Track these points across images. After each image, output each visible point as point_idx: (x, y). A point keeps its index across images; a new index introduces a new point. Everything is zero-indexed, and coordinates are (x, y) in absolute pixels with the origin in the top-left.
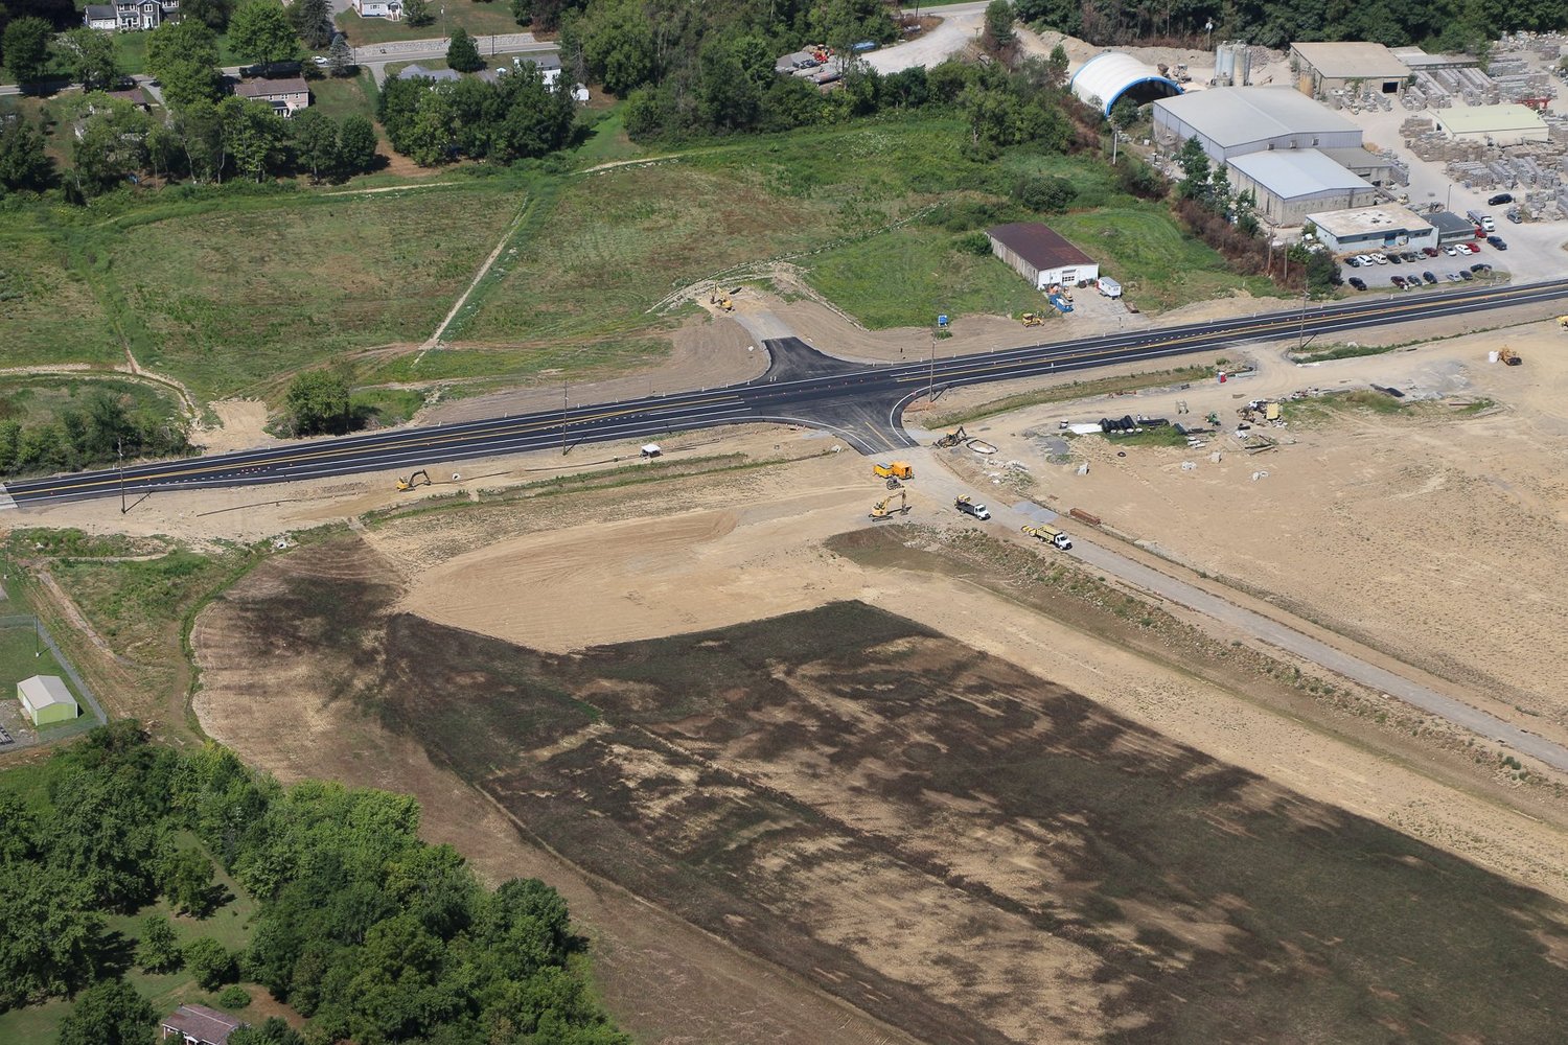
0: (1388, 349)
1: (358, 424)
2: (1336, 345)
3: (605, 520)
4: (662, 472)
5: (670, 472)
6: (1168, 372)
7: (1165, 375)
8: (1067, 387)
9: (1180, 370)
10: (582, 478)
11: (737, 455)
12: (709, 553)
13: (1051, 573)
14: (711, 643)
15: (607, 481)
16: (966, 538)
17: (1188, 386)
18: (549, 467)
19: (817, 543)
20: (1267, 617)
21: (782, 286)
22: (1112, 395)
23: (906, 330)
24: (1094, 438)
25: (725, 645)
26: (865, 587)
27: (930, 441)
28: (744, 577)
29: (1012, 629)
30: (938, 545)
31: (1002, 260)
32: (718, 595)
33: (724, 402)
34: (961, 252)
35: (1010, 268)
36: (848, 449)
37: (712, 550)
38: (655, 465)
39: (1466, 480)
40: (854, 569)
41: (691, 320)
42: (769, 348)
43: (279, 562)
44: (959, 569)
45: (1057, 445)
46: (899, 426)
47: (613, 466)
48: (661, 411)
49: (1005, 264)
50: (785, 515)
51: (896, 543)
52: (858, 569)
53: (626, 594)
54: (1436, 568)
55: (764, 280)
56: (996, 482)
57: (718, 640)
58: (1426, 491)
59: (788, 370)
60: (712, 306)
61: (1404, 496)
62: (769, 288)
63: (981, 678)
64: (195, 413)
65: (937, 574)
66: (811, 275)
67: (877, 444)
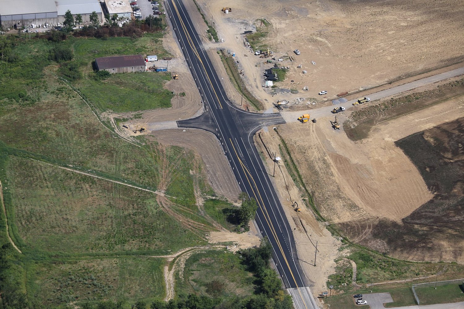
3: (332, 175)
11: (279, 146)
13: (383, 107)
14: (428, 169)
16: (354, 116)
17: (237, 62)
18: (283, 181)
19: (353, 142)
20: (419, 79)
21: (126, 117)
22: (241, 75)
23: (174, 101)
24: (277, 84)
25: (430, 167)
26: (384, 139)
27: (276, 111)
28: (376, 158)
29: (417, 121)
30: (354, 123)
31: (116, 74)
32: (389, 164)
33: (235, 141)
34: (105, 80)
35: (124, 73)
36: (279, 126)
37: (355, 161)
38: (285, 161)
39: (320, 34)
40: (370, 140)
41: (151, 139)
42: (187, 127)
43: (356, 240)
44: (371, 122)
45: (282, 90)
46: (262, 114)
47: (284, 170)
48: (240, 154)
49: (120, 73)
50: (330, 144)
51: (352, 130)
52: (370, 139)
53: (388, 180)
54: (382, 51)
55: (117, 120)
56: (314, 104)
57: (425, 168)
58: (326, 42)
59: (207, 126)
60: (138, 134)
61: (330, 45)
62: (125, 120)
63: (454, 129)
64: (219, 248)
65: (374, 127)
66: (115, 111)
67: (276, 120)
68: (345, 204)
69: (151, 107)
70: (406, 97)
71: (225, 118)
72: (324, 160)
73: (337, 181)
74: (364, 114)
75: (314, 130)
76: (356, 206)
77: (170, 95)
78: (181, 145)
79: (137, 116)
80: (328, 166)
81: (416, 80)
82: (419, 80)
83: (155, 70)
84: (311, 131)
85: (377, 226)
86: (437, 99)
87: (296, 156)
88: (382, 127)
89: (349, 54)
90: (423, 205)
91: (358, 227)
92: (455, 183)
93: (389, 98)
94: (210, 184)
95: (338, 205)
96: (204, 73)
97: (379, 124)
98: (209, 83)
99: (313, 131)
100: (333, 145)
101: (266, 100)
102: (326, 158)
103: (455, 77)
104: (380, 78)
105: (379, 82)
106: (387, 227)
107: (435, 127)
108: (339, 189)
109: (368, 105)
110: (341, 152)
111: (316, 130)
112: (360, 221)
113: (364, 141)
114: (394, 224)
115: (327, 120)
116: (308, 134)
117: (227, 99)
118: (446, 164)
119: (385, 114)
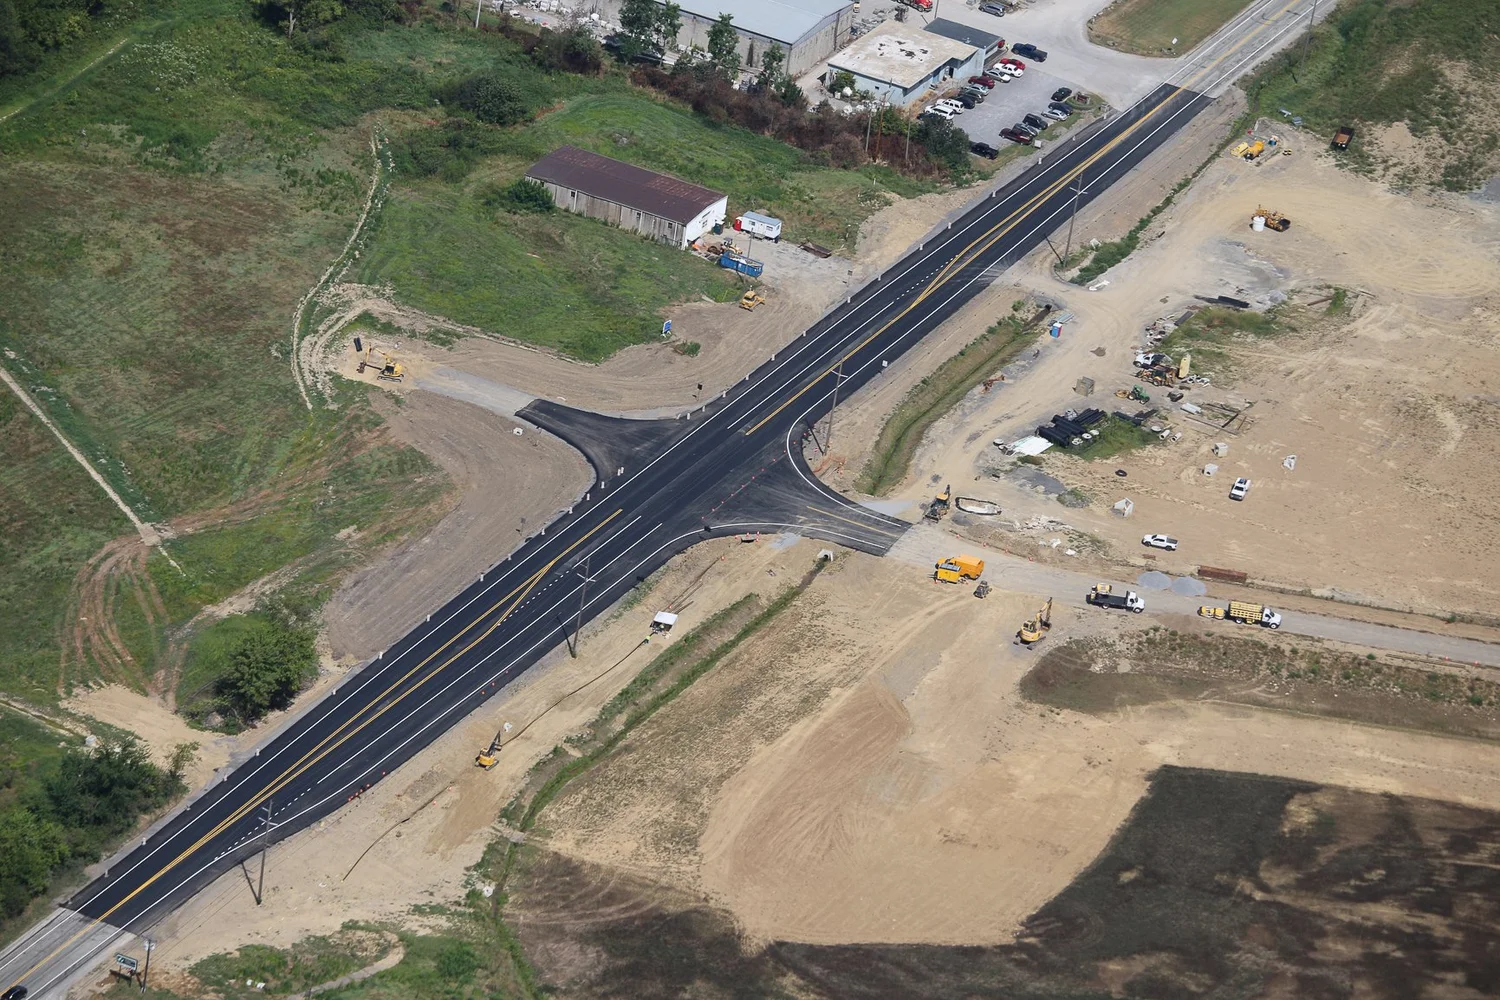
0: (1134, 239)
2: (1084, 248)
3: (772, 738)
4: (705, 649)
5: (710, 644)
6: (984, 337)
7: (986, 342)
9: (992, 330)
10: (643, 685)
11: (749, 598)
12: (931, 749)
13: (1302, 665)
14: (1130, 876)
15: (668, 680)
16: (1150, 642)
18: (584, 680)
19: (1016, 698)
21: (404, 323)
22: (979, 389)
23: (634, 353)
24: (1060, 458)
25: (1147, 873)
26: (1144, 743)
27: (915, 514)
28: (1017, 772)
29: (1361, 753)
30: (1124, 662)
31: (580, 215)
32: (1029, 805)
33: (622, 523)
34: (515, 213)
35: (605, 224)
36: (847, 553)
37: (927, 744)
38: (691, 641)
40: (1094, 723)
41: (379, 406)
42: (539, 425)
43: (524, 917)
44: (1189, 687)
45: (1039, 479)
46: (849, 502)
47: (646, 657)
48: (576, 557)
49: (592, 220)
50: (926, 670)
51: (1083, 672)
52: (1099, 721)
53: (938, 837)
55: (366, 319)
56: (1070, 552)
57: (1129, 868)
58: (1457, 434)
59: (611, 453)
60: (369, 377)
61: (1449, 447)
62: (388, 329)
63: (1442, 830)
64: (67, 728)
65: (1178, 702)
66: (405, 296)
67: (869, 536)
68: (670, 820)
69: (530, 336)
70: (1433, 677)
71: (706, 458)
72: (821, 693)
73: (753, 761)
74: (1199, 655)
75: (938, 614)
76: (691, 842)
77: (648, 332)
78: (439, 457)
79: (441, 335)
80: (802, 712)
83: (721, 257)
84: (928, 610)
85: (661, 917)
87: (758, 648)
88: (1208, 715)
90: (925, 946)
91: (598, 890)
92: (1156, 948)
93: (1362, 652)
94: (347, 582)
95: (646, 810)
96: (870, 332)
97: (1213, 703)
98: (833, 362)
99: (930, 613)
100: (934, 676)
101: (937, 478)
102: (835, 691)
104: (1453, 595)
105: (1422, 603)
106: (687, 933)
107: (1386, 795)
108: (722, 778)
109: (1251, 636)
110: (922, 704)
111: (949, 615)
112: (627, 880)
113: (1066, 715)
114: (729, 941)
116: (900, 614)
117: (810, 423)
118: (1226, 891)
119: (1283, 689)
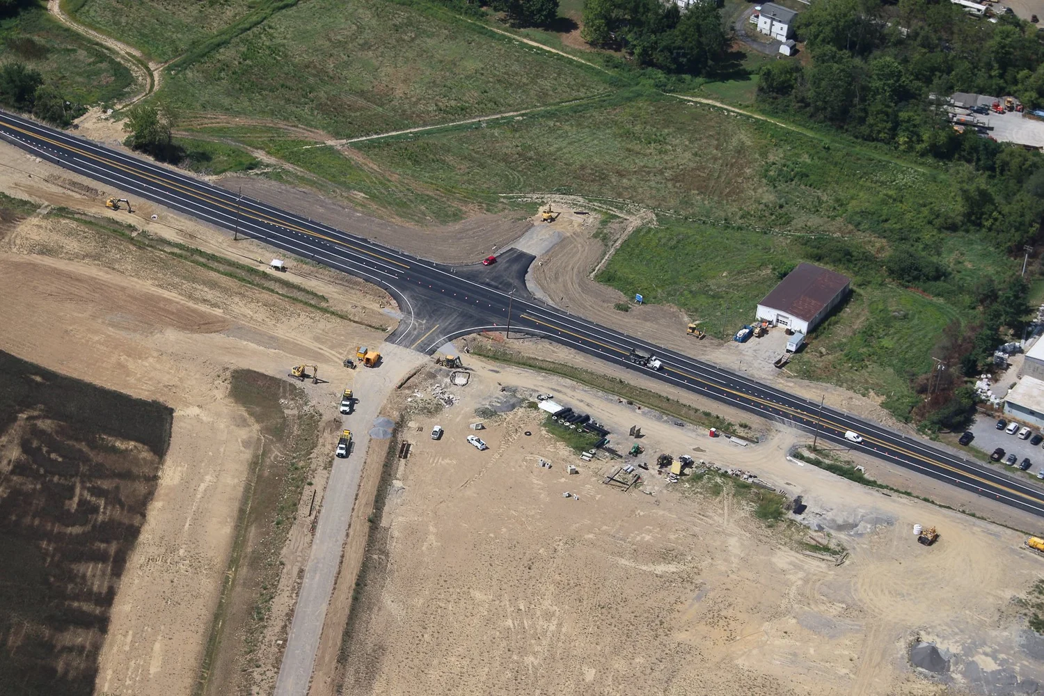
0: (881, 486)
1: (175, 161)
2: (848, 463)
3: (160, 286)
4: (263, 281)
5: (267, 284)
6: (697, 410)
7: (692, 412)
8: (612, 380)
9: (707, 414)
10: (213, 257)
11: (323, 298)
12: (172, 337)
14: (38, 379)
15: (222, 268)
17: (682, 425)
20: (341, 562)
22: (624, 401)
23: (613, 292)
26: (198, 406)
28: (151, 360)
29: (208, 478)
30: (295, 412)
32: (114, 359)
39: (686, 579)
40: (219, 394)
45: (509, 405)
46: (450, 339)
50: (258, 344)
51: (277, 396)
52: (221, 396)
53: (71, 328)
54: (522, 607)
56: (409, 400)
58: (644, 568)
61: (623, 562)
63: (117, 488)
65: (257, 427)
68: (65, 251)
72: (215, 305)
76: (41, 253)
80: (190, 297)
81: (343, 556)
82: (338, 561)
84: (325, 349)
86: (249, 550)
88: (243, 434)
89: (558, 561)
97: (259, 439)
100: (252, 346)
101: (497, 372)
103: (292, 610)
104: (414, 533)
107: (156, 478)
109: (324, 445)
110: (218, 338)
111: (320, 353)
113: (223, 385)
115: (336, 381)
116: (317, 339)
